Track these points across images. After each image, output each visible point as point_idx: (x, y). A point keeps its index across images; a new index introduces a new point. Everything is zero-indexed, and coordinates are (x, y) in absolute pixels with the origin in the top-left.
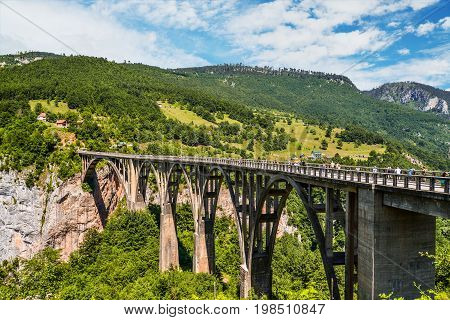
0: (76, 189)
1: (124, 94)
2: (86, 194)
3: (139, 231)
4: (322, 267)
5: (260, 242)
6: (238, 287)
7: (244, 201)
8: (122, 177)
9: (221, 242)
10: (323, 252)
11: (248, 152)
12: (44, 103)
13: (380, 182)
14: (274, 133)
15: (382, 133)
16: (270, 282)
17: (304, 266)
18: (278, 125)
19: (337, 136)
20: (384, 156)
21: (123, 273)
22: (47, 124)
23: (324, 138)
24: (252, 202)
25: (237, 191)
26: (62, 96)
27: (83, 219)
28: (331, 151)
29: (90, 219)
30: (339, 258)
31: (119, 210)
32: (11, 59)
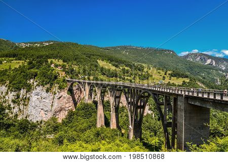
0: (65, 94)
1: (84, 56)
2: (69, 96)
3: (89, 111)
4: (162, 128)
5: (137, 116)
6: (128, 135)
7: (131, 100)
8: (83, 89)
9: (121, 116)
10: (163, 122)
11: (133, 81)
12: (53, 60)
13: (187, 93)
14: (144, 73)
15: (188, 73)
16: (141, 133)
17: (155, 127)
18: (145, 70)
19: (169, 74)
20: (188, 83)
21: (83, 128)
22: (54, 68)
23: (164, 75)
24: (134, 101)
25: (128, 96)
26: (60, 57)
27: (67, 105)
28: (167, 81)
29: (70, 106)
30: (169, 124)
31: (81, 103)
32: (41, 43)
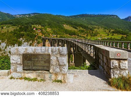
11: (86, 37)
14: (94, 32)
18: (95, 30)
19: (112, 32)
22: (36, 31)
23: (108, 33)
26: (40, 24)
32: (29, 15)
